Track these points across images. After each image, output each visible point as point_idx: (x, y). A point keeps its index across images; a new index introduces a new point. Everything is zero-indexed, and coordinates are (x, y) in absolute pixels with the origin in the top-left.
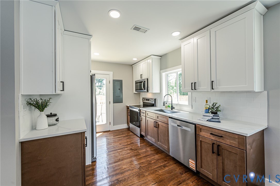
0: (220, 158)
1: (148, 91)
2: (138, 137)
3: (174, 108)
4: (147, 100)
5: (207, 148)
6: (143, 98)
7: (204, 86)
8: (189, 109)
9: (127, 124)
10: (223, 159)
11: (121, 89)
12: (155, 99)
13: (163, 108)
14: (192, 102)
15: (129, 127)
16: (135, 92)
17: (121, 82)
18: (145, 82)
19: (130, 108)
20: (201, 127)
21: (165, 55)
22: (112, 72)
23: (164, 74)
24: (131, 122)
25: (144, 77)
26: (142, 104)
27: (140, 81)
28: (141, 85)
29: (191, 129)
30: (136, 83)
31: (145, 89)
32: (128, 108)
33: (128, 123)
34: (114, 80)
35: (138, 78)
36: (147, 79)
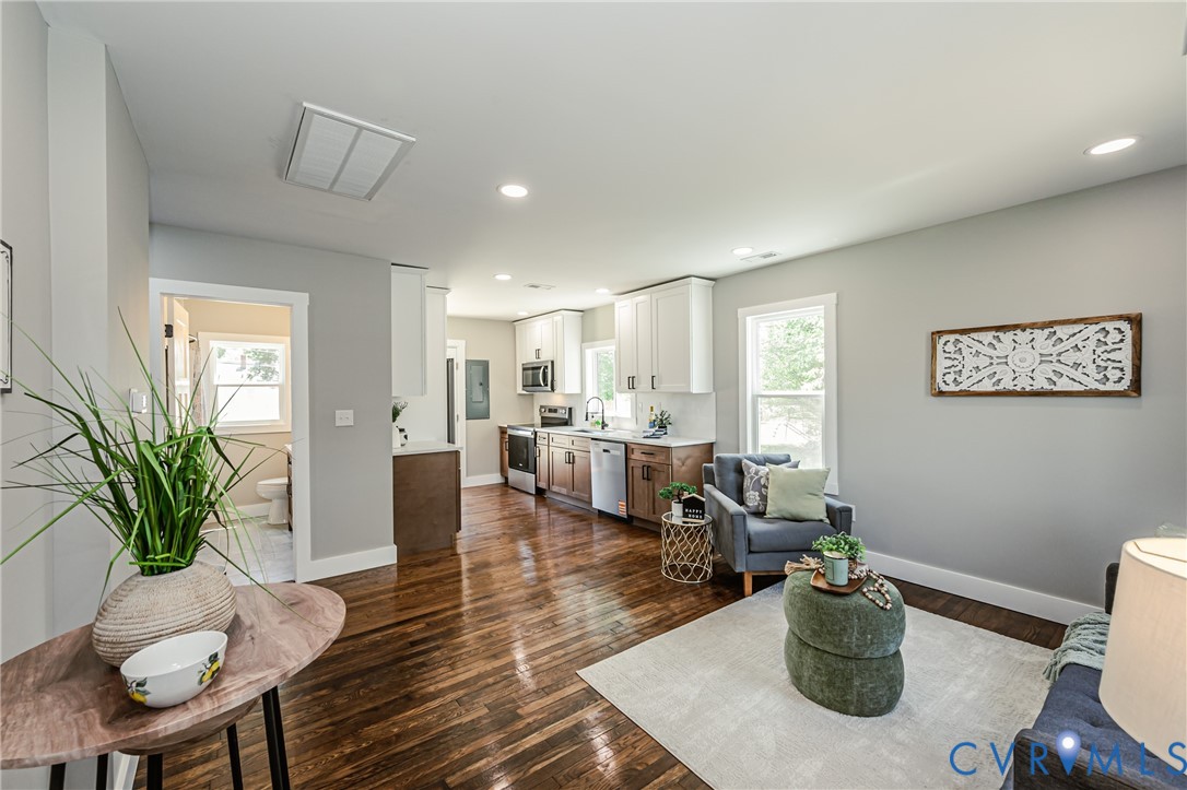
0: (651, 483)
1: (553, 389)
2: (531, 494)
3: (607, 425)
4: (550, 411)
5: (638, 473)
6: (542, 407)
7: (644, 384)
8: (631, 425)
9: (499, 474)
10: (654, 485)
11: (485, 384)
12: (570, 409)
13: (587, 426)
14: (636, 407)
15: (506, 479)
16: (520, 390)
17: (485, 365)
18: (546, 367)
19: (510, 432)
20: (633, 446)
21: (592, 310)
22: (464, 342)
23: (589, 353)
24: (513, 465)
25: (545, 357)
26: (538, 420)
27: (535, 365)
28: (535, 377)
29: (619, 452)
30: (524, 369)
31: (546, 385)
32: (503, 431)
33: (503, 471)
34: (467, 361)
35: (531, 359)
36: (552, 362)
